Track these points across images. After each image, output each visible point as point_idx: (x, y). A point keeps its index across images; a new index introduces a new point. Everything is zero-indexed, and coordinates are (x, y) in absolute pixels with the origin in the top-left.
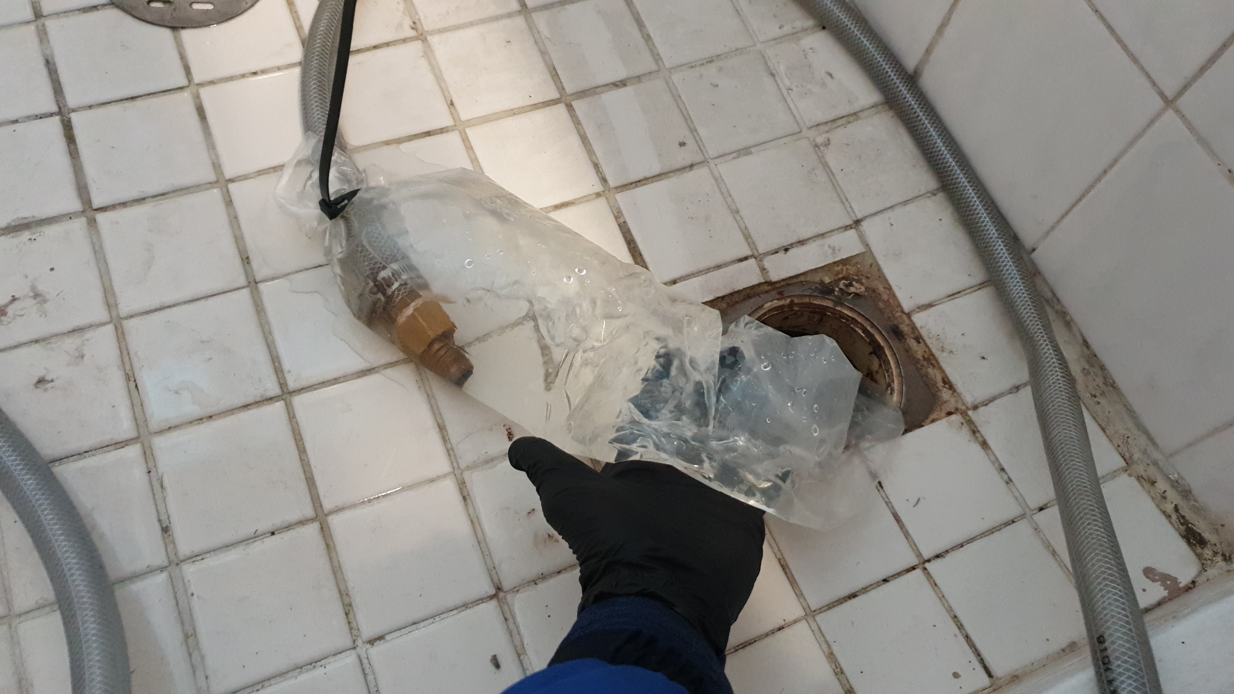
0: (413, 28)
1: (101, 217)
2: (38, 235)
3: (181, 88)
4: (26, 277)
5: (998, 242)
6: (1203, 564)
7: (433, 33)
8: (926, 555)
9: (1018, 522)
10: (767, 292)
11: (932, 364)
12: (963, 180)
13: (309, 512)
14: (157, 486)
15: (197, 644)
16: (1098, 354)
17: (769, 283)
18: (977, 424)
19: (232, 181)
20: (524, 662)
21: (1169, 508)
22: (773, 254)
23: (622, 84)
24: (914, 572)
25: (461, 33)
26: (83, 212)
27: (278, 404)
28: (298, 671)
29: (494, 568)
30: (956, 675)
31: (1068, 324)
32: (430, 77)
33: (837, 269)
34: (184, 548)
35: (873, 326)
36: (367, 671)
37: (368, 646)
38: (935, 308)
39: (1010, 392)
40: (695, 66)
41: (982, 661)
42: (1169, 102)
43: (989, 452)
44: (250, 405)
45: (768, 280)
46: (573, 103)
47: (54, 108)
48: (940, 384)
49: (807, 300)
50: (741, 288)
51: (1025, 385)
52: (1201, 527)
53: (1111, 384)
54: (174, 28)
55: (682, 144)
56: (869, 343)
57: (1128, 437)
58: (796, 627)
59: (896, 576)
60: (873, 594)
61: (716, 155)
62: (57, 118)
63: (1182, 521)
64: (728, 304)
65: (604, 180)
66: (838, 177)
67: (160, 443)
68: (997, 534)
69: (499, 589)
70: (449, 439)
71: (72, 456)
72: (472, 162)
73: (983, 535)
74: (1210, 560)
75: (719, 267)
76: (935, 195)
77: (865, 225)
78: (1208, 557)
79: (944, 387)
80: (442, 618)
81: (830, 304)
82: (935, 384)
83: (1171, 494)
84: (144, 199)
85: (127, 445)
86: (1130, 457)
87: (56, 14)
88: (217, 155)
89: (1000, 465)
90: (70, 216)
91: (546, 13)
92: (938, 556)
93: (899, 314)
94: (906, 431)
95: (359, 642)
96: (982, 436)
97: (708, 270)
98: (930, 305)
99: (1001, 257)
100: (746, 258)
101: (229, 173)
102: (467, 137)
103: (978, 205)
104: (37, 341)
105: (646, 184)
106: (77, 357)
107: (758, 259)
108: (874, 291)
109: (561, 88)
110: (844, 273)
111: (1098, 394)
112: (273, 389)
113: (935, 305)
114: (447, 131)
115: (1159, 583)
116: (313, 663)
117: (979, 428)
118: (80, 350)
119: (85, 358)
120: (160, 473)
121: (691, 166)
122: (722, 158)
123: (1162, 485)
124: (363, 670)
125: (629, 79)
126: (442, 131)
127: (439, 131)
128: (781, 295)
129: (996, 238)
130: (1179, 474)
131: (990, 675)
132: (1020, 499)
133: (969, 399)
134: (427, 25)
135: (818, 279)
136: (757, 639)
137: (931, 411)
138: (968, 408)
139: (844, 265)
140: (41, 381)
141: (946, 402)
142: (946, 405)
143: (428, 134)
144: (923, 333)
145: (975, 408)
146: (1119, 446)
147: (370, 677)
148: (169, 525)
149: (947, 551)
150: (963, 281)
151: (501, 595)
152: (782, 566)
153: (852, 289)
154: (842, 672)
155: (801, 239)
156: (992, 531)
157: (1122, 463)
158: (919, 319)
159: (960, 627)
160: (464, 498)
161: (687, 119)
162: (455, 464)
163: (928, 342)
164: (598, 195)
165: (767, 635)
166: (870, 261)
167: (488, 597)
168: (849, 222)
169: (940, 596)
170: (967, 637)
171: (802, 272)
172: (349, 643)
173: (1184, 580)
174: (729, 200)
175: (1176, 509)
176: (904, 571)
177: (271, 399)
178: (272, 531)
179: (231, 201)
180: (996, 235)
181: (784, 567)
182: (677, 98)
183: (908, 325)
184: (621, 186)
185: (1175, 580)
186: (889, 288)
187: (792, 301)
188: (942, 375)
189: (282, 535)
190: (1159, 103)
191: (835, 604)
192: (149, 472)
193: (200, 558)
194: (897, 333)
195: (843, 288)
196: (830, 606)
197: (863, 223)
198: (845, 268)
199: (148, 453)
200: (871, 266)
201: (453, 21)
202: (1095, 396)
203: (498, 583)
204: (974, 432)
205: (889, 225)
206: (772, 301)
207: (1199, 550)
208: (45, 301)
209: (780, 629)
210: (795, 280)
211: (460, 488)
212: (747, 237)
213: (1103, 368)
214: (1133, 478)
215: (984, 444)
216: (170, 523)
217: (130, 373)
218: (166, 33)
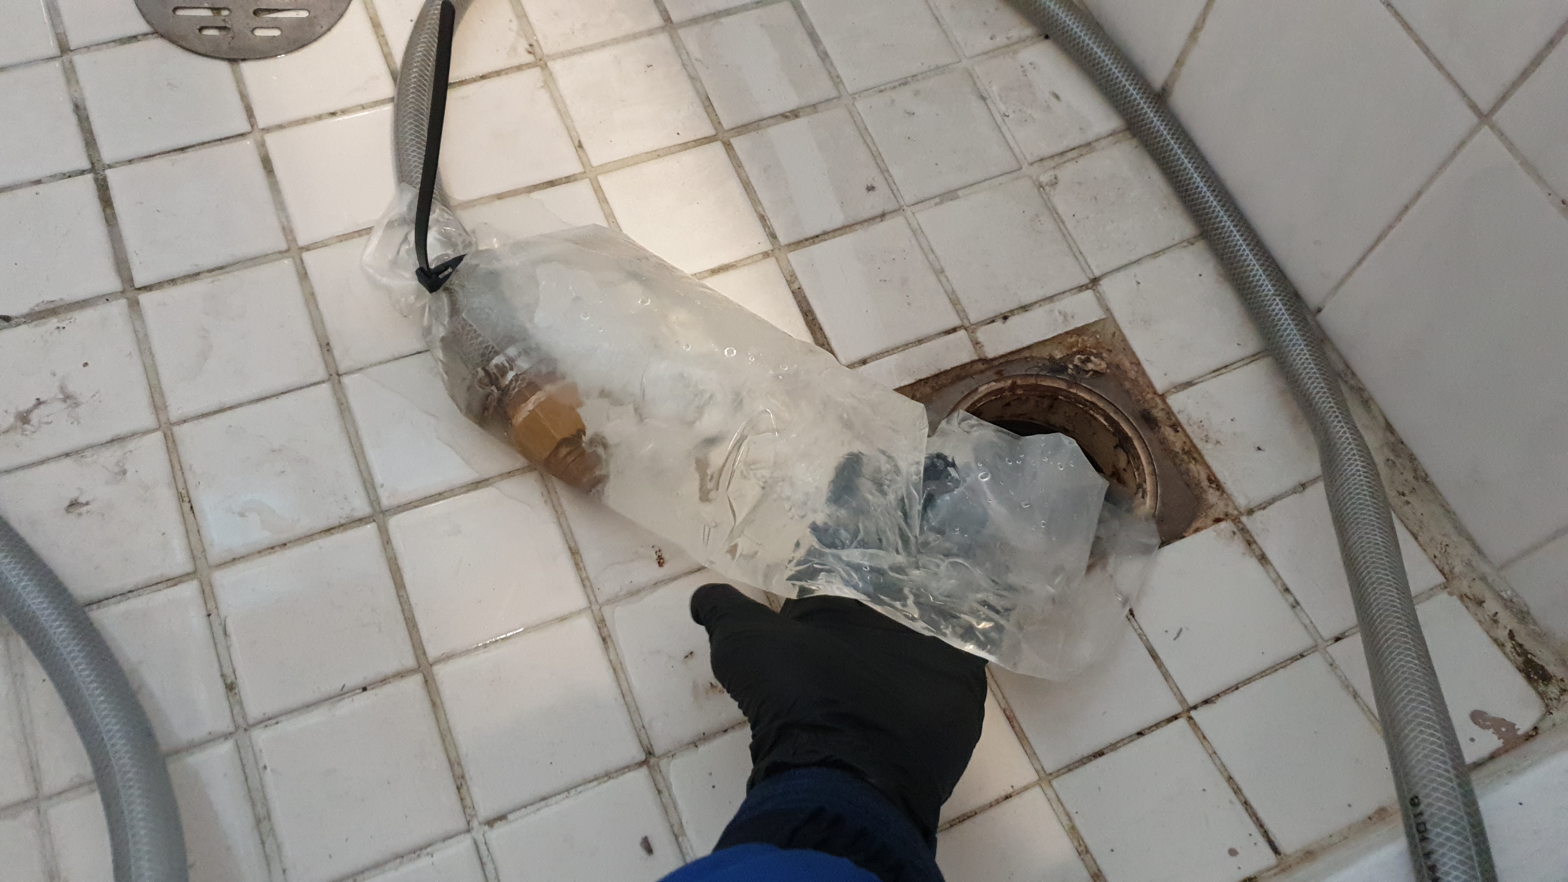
0: (530, 53)
1: (144, 298)
2: (67, 322)
3: (242, 135)
4: (54, 375)
5: (1275, 300)
6: (1547, 705)
7: (553, 57)
8: (1191, 700)
9: (1309, 656)
10: (982, 372)
11: (1194, 459)
12: (1228, 223)
13: (410, 661)
14: (219, 631)
15: (272, 829)
16: (1404, 440)
17: (984, 360)
18: (1254, 534)
19: (307, 248)
20: (683, 845)
21: (1503, 635)
22: (989, 323)
23: (794, 114)
24: (1176, 722)
25: (588, 57)
26: (122, 292)
27: (369, 526)
28: (398, 861)
29: (644, 727)
30: (1233, 852)
31: (1367, 402)
32: (552, 113)
33: (1070, 340)
34: (254, 710)
35: (1117, 411)
36: (485, 859)
37: (486, 828)
38: (1194, 387)
39: (1294, 491)
40: (886, 89)
41: (1266, 834)
42: (1484, 117)
43: (1268, 567)
44: (333, 528)
45: (982, 357)
46: (732, 141)
47: (85, 164)
48: (1205, 483)
49: (1032, 381)
50: (948, 368)
51: (1314, 481)
52: (1544, 657)
53: (1423, 478)
54: (233, 61)
55: (871, 189)
56: (1114, 434)
57: (1447, 545)
58: (1027, 795)
59: (1154, 728)
60: (1124, 752)
61: (913, 201)
62: (90, 177)
63: (1519, 651)
64: (933, 388)
65: (773, 236)
66: (1069, 227)
67: (223, 579)
68: (1281, 671)
69: (650, 753)
70: (584, 567)
71: (114, 597)
72: (606, 217)
73: (1262, 674)
74: (1555, 699)
75: (920, 342)
76: (1192, 244)
77: (1104, 284)
78: (1552, 696)
79: (1210, 487)
80: (578, 791)
81: (1063, 386)
82: (1198, 484)
83: (1504, 617)
84: (198, 274)
85: (180, 582)
86: (1451, 571)
87: (86, 47)
88: (287, 217)
89: (1284, 584)
90: (107, 298)
91: (696, 29)
92: (1206, 702)
93: (1150, 396)
94: (1163, 544)
95: (475, 824)
96: (1261, 549)
97: (906, 346)
98: (1189, 384)
99: (1280, 320)
100: (954, 330)
101: (302, 241)
102: (600, 187)
103: (1248, 255)
104: (67, 455)
105: (825, 240)
106: (116, 474)
107: (970, 331)
108: (1118, 367)
109: (716, 123)
110: (1079, 345)
111: (1407, 492)
112: (362, 507)
113: (1196, 384)
114: (575, 180)
115: (1491, 730)
116: (417, 851)
117: (1256, 538)
118: (121, 464)
119: (128, 475)
120: (222, 616)
121: (883, 216)
122: (921, 204)
123: (1492, 605)
124: (480, 858)
125: (802, 108)
126: (568, 180)
127: (564, 180)
128: (1000, 375)
129: (1273, 295)
130: (1513, 590)
131: (1276, 850)
132: (1310, 628)
133: (1242, 502)
134: (548, 47)
135: (1047, 354)
136: (977, 811)
137: (1193, 518)
138: (1241, 514)
139: (1079, 335)
140: (74, 504)
141: (1212, 506)
142: (1213, 510)
143: (551, 184)
144: (1182, 418)
145: (1250, 512)
146: (1435, 557)
147: (489, 867)
148: (234, 680)
149: (1218, 695)
150: (1234, 352)
151: (653, 761)
152: (1008, 718)
153: (1090, 366)
154: (1087, 851)
155: (1023, 305)
156: (1274, 669)
157: (1440, 579)
158: (1176, 402)
159: (1237, 791)
160: (604, 640)
161: (876, 156)
162: (592, 597)
163: (1189, 430)
164: (766, 255)
165: (991, 806)
166: (1112, 330)
167: (636, 764)
168: (1085, 280)
169: (1210, 752)
170: (1246, 804)
171: (1025, 346)
172: (462, 825)
173: (1523, 726)
174: (931, 257)
175: (1511, 635)
176: (1164, 721)
177: (360, 520)
178: (364, 686)
179: (306, 273)
180: (1272, 292)
181: (1011, 719)
182: (862, 131)
183: (1163, 409)
184: (794, 244)
185: (1511, 727)
186: (1138, 364)
187: (1014, 383)
188: (1207, 471)
189: (377, 691)
190: (1471, 119)
191: (1077, 764)
192: (209, 615)
193: (274, 721)
194: (1148, 420)
195: (1079, 364)
196: (1070, 768)
197: (1101, 282)
198: (1080, 340)
199: (207, 589)
200: (1114, 335)
201: (581, 41)
202: (1403, 494)
203: (649, 746)
204: (1250, 542)
205: (1134, 283)
206: (988, 383)
207: (1542, 688)
208: (77, 404)
209: (1007, 797)
210: (1016, 357)
211: (599, 628)
212: (955, 302)
213: (1412, 458)
214: (1454, 598)
215: (1263, 559)
216: (236, 678)
217: (184, 492)
218: (223, 67)
